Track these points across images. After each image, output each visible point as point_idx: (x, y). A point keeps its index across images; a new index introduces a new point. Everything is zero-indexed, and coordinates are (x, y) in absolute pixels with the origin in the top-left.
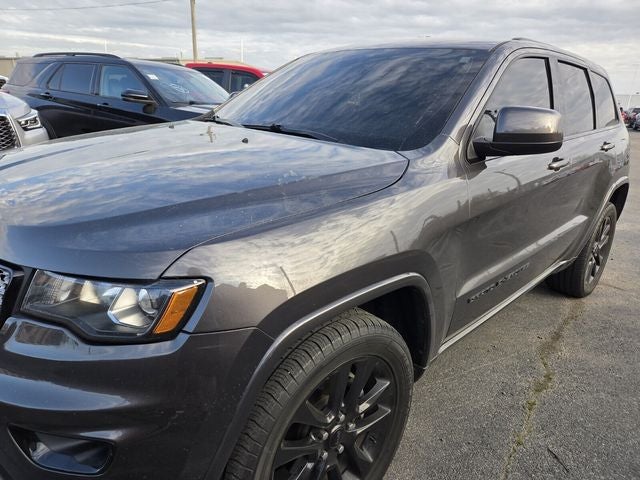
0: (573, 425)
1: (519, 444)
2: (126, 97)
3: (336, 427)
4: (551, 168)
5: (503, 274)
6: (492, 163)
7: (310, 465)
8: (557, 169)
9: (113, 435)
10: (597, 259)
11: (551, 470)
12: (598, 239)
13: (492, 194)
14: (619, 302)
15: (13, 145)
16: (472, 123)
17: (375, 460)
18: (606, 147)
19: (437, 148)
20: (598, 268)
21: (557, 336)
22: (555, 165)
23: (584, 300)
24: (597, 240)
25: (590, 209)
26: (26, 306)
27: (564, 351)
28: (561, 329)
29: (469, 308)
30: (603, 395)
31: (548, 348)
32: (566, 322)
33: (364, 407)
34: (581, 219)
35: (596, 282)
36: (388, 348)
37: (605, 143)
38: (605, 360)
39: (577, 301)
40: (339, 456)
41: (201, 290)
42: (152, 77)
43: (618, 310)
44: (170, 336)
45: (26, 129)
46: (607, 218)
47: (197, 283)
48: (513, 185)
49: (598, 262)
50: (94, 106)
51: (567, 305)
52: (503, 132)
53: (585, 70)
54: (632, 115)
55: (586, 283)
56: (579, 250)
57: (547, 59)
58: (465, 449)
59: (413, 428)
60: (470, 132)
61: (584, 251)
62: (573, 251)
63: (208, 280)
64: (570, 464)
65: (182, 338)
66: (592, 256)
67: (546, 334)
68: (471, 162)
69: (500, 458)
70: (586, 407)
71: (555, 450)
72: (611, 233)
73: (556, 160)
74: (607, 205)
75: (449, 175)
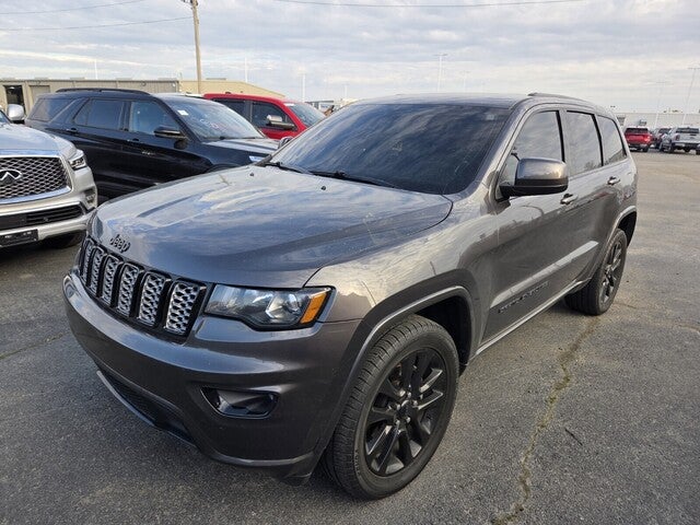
0: (587, 413)
1: (543, 426)
2: (159, 133)
3: (405, 402)
4: (562, 203)
5: (526, 290)
6: (514, 201)
7: (388, 429)
8: (568, 203)
9: (278, 389)
10: (611, 280)
11: (568, 444)
12: (610, 261)
13: (516, 224)
14: (631, 318)
15: (65, 184)
16: (498, 169)
17: (432, 432)
18: (612, 182)
19: (471, 192)
20: (612, 288)
21: (576, 347)
22: (566, 200)
23: (600, 317)
24: (608, 263)
25: (600, 236)
26: (209, 308)
27: (581, 359)
28: (579, 341)
29: (500, 317)
30: (612, 391)
31: (567, 357)
32: (583, 336)
33: (425, 388)
34: (593, 244)
35: (611, 301)
36: (441, 343)
37: (612, 178)
38: (616, 365)
39: (594, 318)
40: (407, 425)
41: (328, 294)
42: (183, 113)
43: (630, 325)
44: (310, 325)
45: (75, 169)
46: (618, 243)
47: (326, 290)
48: (537, 215)
49: (611, 283)
50: (124, 142)
51: (584, 322)
52: (522, 177)
53: (593, 115)
54: (658, 135)
55: (601, 301)
56: (592, 271)
57: (558, 112)
58: (500, 431)
59: (456, 417)
60: (497, 176)
61: (597, 273)
62: (588, 273)
63: (333, 288)
64: (584, 439)
65: (318, 326)
66: (605, 277)
67: (566, 346)
68: (498, 201)
69: (528, 436)
70: (598, 400)
71: (572, 430)
72: (622, 256)
73: (567, 196)
74: (616, 232)
75: (482, 212)
